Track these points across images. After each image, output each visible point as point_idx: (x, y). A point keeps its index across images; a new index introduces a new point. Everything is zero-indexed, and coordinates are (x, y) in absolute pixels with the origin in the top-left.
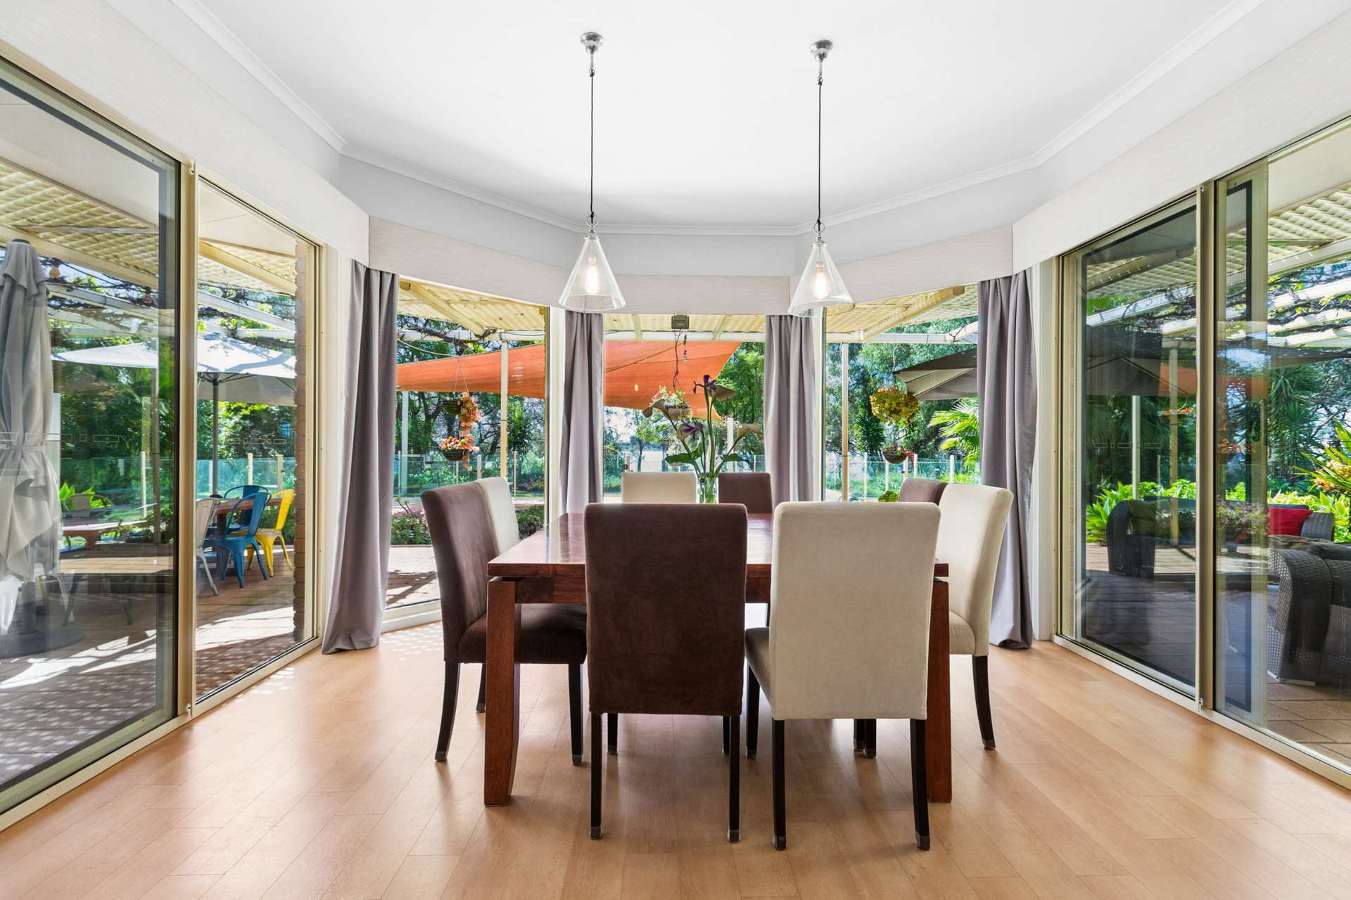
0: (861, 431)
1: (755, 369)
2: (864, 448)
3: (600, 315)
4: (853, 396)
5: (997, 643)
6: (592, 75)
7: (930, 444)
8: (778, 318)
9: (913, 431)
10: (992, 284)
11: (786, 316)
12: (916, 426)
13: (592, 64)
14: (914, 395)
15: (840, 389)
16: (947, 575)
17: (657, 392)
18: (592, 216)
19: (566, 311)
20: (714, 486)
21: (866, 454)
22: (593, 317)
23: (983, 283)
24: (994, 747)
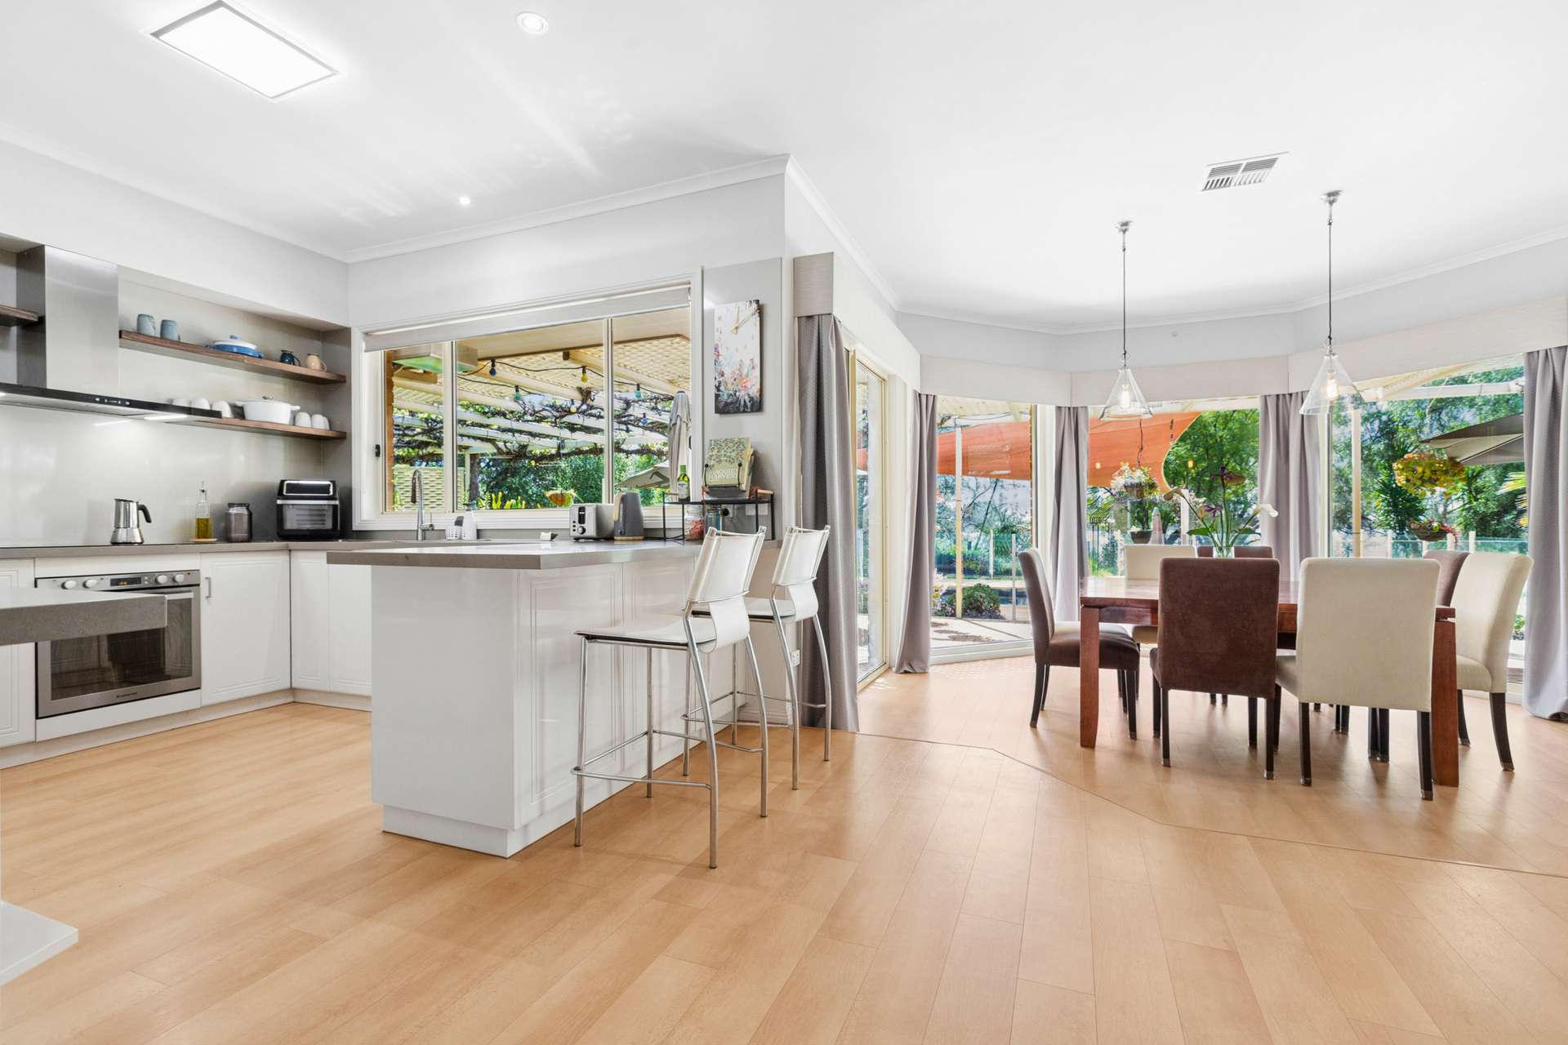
0: (1383, 501)
1: (1215, 426)
2: (1389, 524)
3: (1086, 407)
4: (1368, 455)
5: (1547, 715)
6: (1124, 250)
7: (1509, 517)
8: (1275, 398)
9: (1476, 500)
10: (1542, 355)
11: (1284, 395)
12: (1482, 492)
13: (1124, 243)
14: (1458, 460)
15: (1348, 446)
16: (1454, 617)
17: (1119, 469)
19: (1053, 407)
21: (1390, 532)
22: (1080, 410)
23: (1530, 354)
24: (1513, 769)
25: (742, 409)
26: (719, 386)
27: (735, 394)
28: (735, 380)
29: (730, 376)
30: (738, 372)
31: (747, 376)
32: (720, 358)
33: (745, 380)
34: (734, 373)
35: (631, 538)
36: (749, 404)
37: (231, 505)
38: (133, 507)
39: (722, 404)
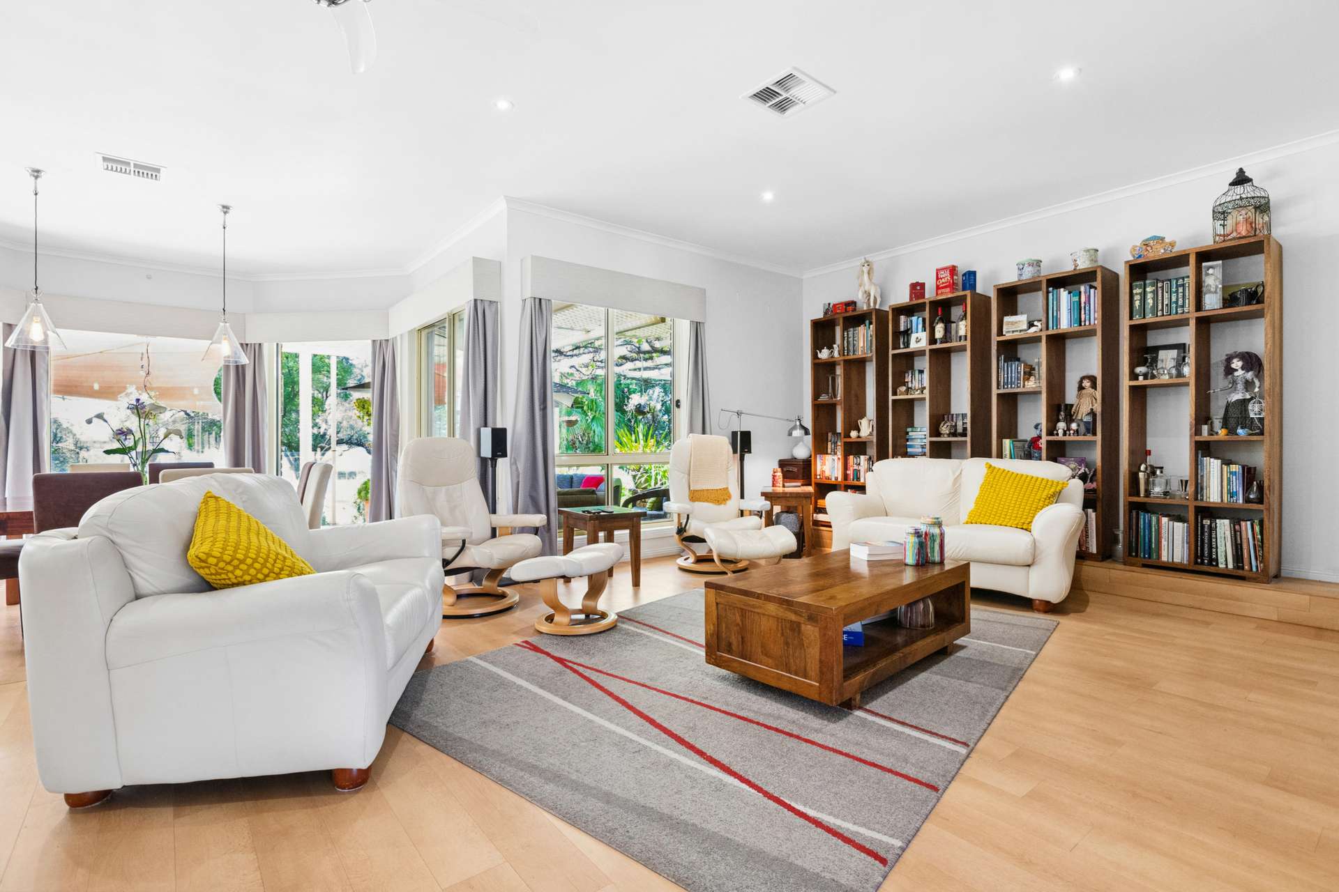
6: (36, 194)
13: (36, 188)
18: (36, 289)
19: (4, 324)
20: (145, 469)
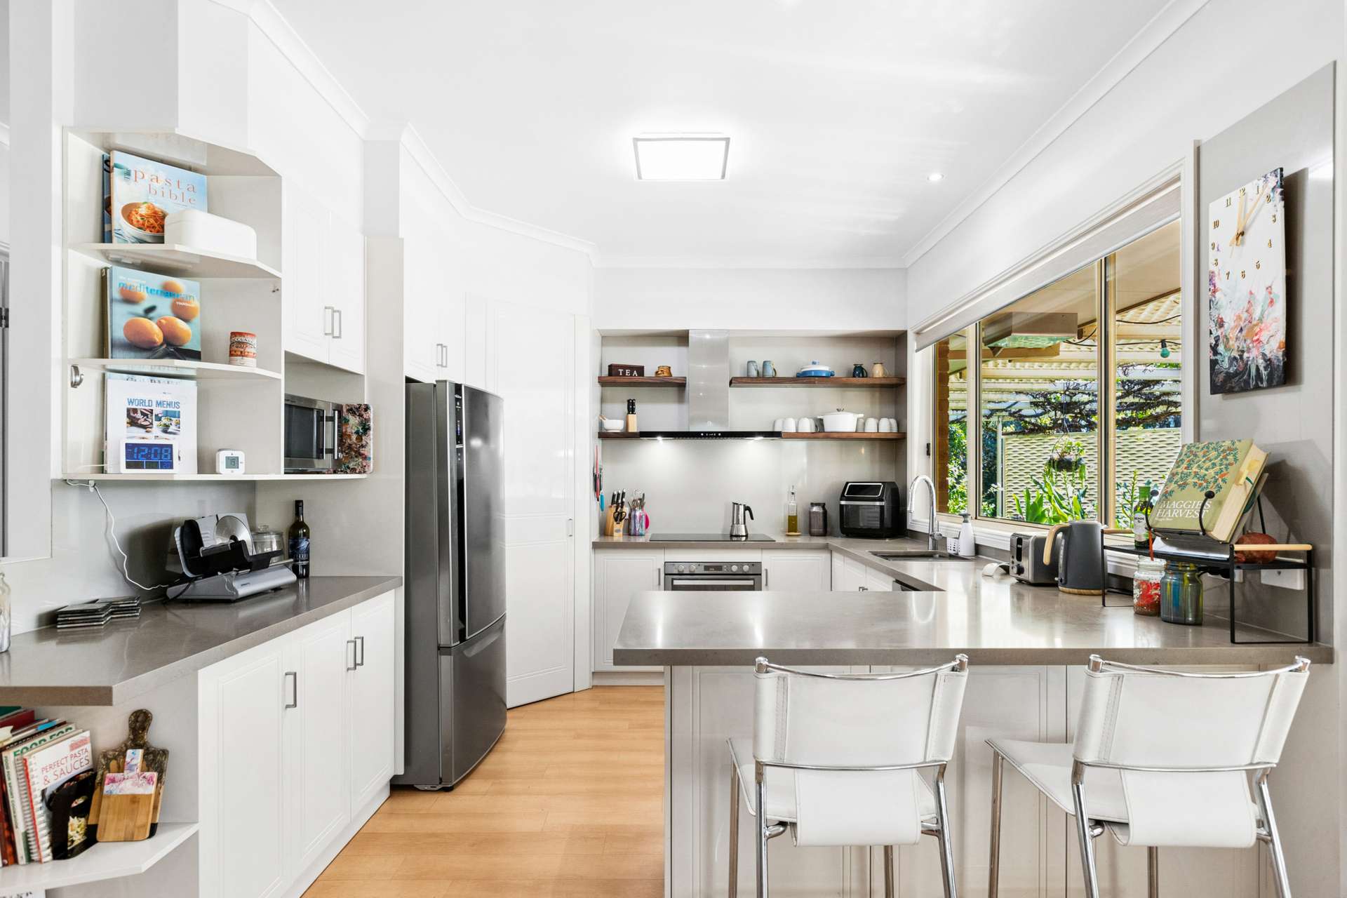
25: (1252, 383)
26: (1217, 345)
27: (1241, 356)
28: (1241, 330)
29: (1233, 324)
30: (1245, 315)
31: (1260, 320)
32: (1217, 295)
33: (1257, 329)
34: (1239, 318)
35: (1076, 591)
36: (1264, 373)
37: (813, 505)
38: (742, 508)
39: (1221, 377)
